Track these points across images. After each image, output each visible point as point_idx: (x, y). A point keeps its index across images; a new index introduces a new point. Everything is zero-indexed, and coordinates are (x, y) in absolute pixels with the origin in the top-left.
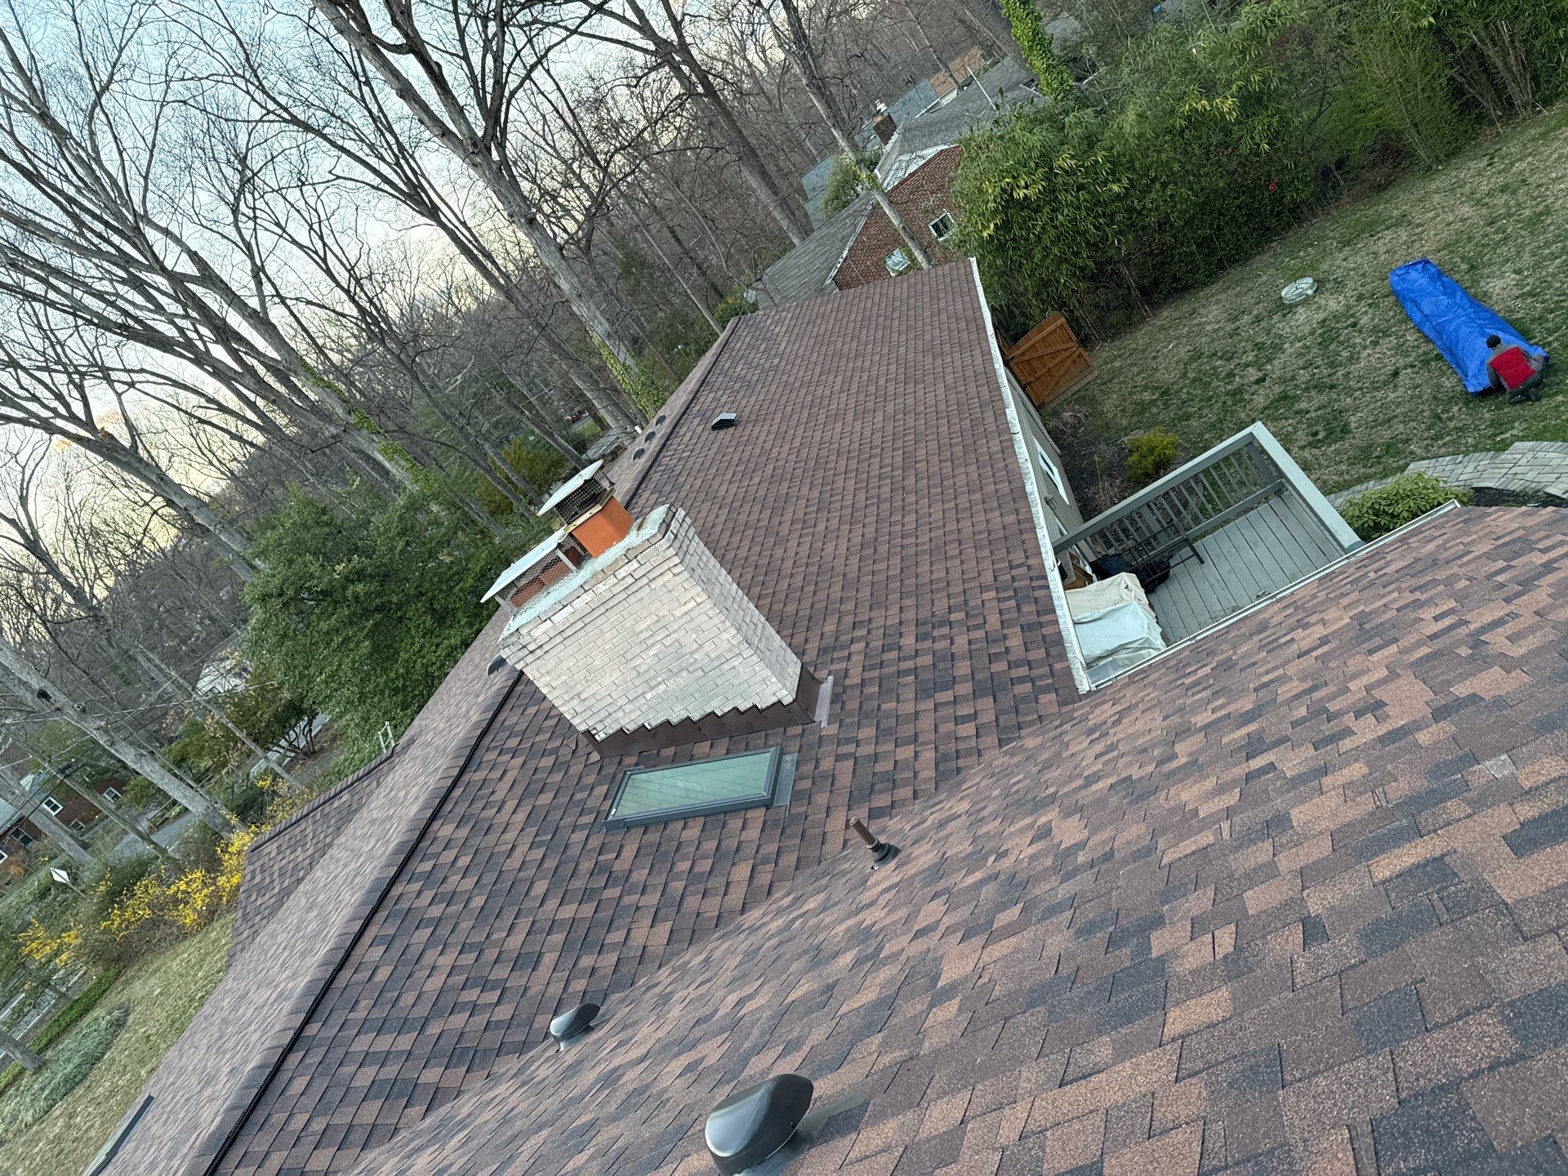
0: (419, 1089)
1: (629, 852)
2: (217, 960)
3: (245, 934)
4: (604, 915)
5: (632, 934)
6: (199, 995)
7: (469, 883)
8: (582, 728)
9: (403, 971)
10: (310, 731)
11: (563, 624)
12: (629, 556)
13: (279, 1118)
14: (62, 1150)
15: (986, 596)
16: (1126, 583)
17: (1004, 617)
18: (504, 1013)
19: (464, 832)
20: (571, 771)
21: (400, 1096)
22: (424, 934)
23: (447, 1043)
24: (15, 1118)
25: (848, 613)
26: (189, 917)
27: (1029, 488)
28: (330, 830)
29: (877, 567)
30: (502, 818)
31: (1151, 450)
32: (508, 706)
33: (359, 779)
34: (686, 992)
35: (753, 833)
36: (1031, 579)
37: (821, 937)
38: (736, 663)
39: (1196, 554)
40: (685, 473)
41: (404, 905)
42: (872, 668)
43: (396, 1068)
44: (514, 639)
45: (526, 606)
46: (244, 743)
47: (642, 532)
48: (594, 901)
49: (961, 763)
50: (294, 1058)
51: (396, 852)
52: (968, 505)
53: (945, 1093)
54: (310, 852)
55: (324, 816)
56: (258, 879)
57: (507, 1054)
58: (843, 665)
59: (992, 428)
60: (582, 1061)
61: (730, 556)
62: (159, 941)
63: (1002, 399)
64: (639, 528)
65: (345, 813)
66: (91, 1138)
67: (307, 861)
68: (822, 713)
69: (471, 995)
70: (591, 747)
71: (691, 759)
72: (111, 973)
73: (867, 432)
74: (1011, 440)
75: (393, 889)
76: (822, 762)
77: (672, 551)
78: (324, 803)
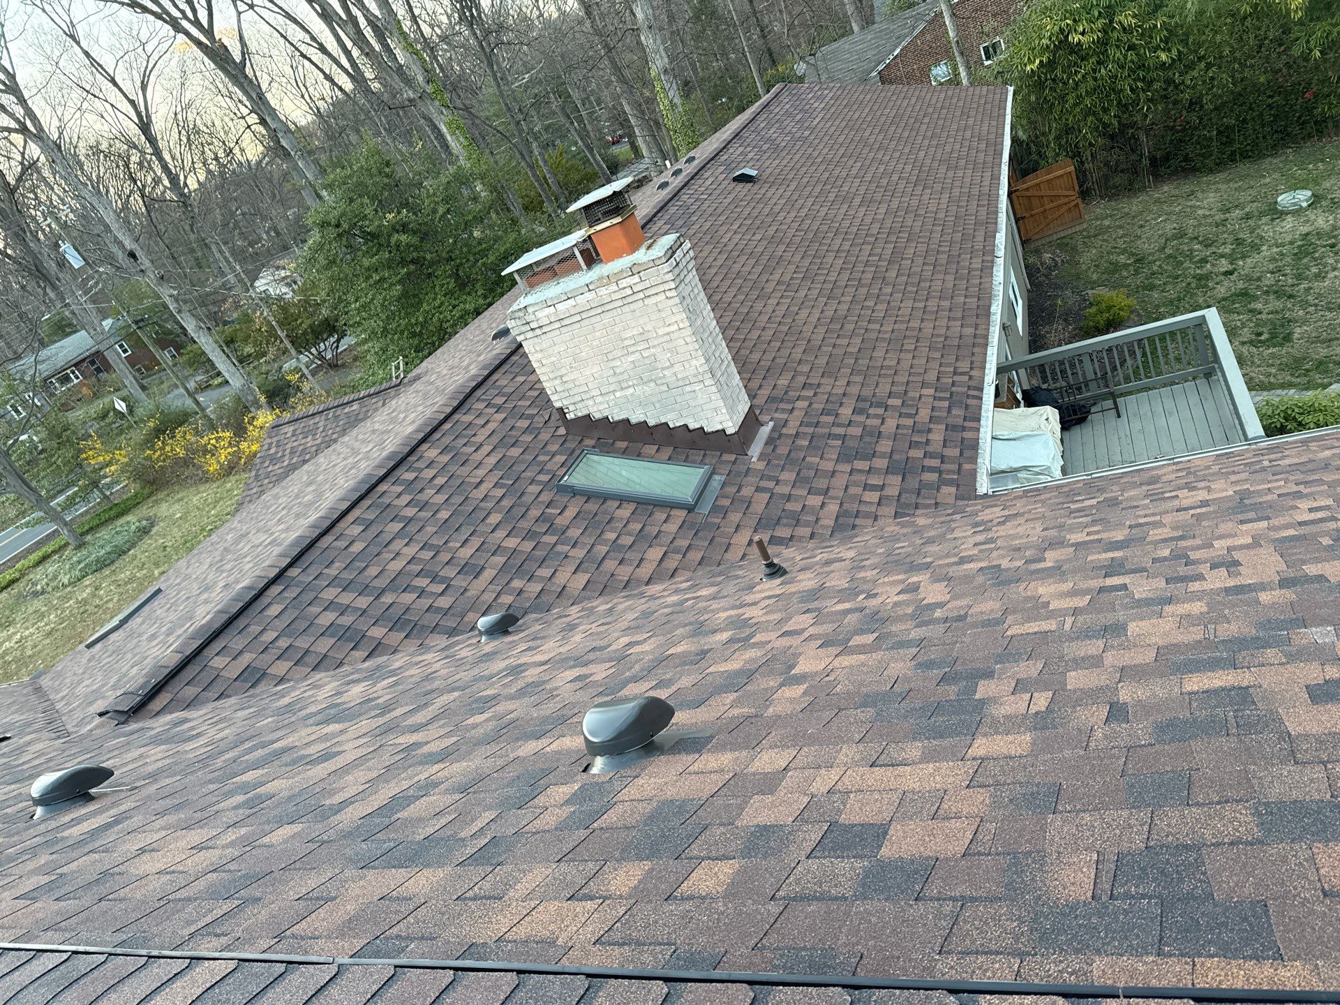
0: (365, 639)
1: (570, 513)
2: (228, 505)
3: (254, 491)
4: (540, 553)
5: (557, 574)
6: (209, 527)
7: (440, 498)
8: (557, 405)
9: (375, 550)
10: (337, 347)
11: (564, 313)
12: (633, 270)
13: (254, 629)
14: (86, 611)
15: (925, 392)
16: (1049, 414)
17: (934, 414)
18: (444, 602)
19: (445, 458)
20: (540, 437)
21: (349, 640)
22: (396, 526)
23: (396, 612)
24: (55, 577)
25: (802, 373)
26: (213, 467)
27: (993, 309)
28: (338, 429)
29: (839, 342)
30: (478, 456)
31: (1109, 308)
32: (502, 370)
33: (369, 395)
34: (589, 627)
35: (672, 527)
36: (969, 388)
37: (706, 617)
38: (697, 388)
39: (1116, 408)
40: (698, 213)
41: (386, 500)
42: (808, 425)
43: (352, 619)
44: (521, 314)
45: (538, 289)
46: (282, 341)
47: (650, 252)
48: (534, 540)
49: (858, 521)
50: (276, 589)
51: (389, 458)
52: (935, 309)
53: (776, 746)
54: (318, 441)
55: (336, 417)
56: (272, 451)
57: (439, 633)
58: (785, 416)
59: (979, 246)
60: (496, 653)
61: (716, 297)
62: (187, 477)
63: (996, 223)
64: (649, 248)
65: (353, 419)
66: (109, 609)
67: (314, 448)
68: (755, 450)
69: (422, 582)
70: (560, 423)
71: (639, 456)
72: (146, 491)
73: (868, 220)
74: (993, 262)
75: (380, 485)
76: (744, 489)
77: (670, 276)
78: (338, 406)
